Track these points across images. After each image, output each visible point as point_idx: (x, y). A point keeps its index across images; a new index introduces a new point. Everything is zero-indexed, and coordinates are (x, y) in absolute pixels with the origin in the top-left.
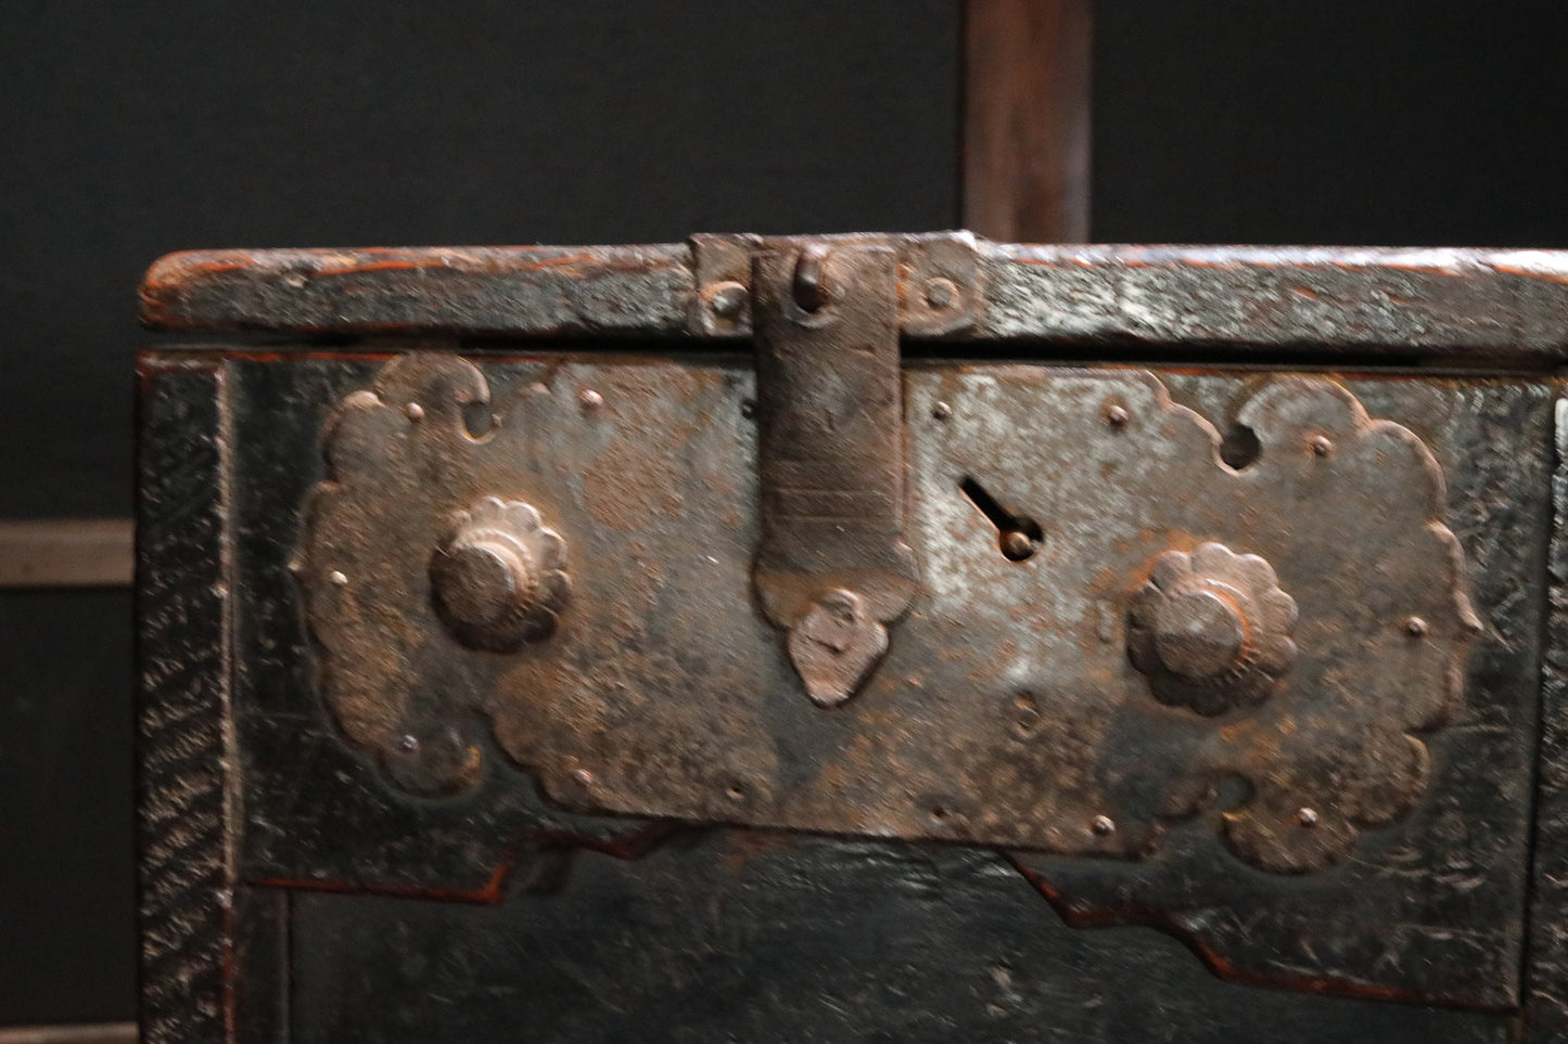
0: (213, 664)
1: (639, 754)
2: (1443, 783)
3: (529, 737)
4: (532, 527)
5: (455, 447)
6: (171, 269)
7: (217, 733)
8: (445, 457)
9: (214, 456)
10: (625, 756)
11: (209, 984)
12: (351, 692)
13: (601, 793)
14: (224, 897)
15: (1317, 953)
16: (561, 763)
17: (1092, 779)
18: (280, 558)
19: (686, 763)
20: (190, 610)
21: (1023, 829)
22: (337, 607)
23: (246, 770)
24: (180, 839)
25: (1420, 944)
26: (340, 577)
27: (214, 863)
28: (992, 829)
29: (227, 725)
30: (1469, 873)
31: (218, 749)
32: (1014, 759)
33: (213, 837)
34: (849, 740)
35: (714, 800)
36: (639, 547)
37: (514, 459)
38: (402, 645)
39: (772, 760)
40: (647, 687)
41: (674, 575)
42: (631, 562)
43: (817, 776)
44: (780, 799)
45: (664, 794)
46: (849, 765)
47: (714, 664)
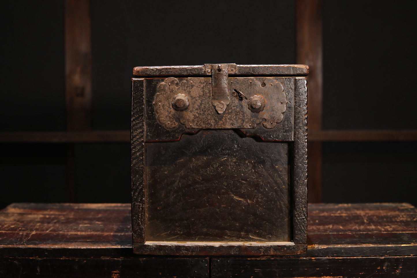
1: (198, 122)
2: (285, 118)
3: (184, 121)
4: (185, 97)
5: (174, 88)
6: (137, 69)
7: (143, 124)
9: (143, 90)
10: (196, 122)
11: (141, 155)
12: (161, 118)
13: (193, 127)
14: (144, 144)
15: (273, 137)
16: (188, 123)
17: (249, 120)
18: (152, 102)
19: (203, 122)
20: (139, 109)
21: (241, 126)
22: (159, 108)
23: (147, 128)
24: (138, 137)
25: (283, 135)
26: (160, 104)
27: (142, 140)
28: (238, 127)
29: (145, 123)
31: (143, 126)
32: (241, 119)
33: (142, 136)
34: (222, 118)
35: (207, 126)
36: (197, 98)
37: (182, 89)
38: (168, 111)
39: (214, 121)
40: (199, 114)
41: (202, 101)
42: (196, 100)
43: (219, 122)
44: (215, 125)
45: (201, 126)
46: (222, 121)
47: (207, 111)
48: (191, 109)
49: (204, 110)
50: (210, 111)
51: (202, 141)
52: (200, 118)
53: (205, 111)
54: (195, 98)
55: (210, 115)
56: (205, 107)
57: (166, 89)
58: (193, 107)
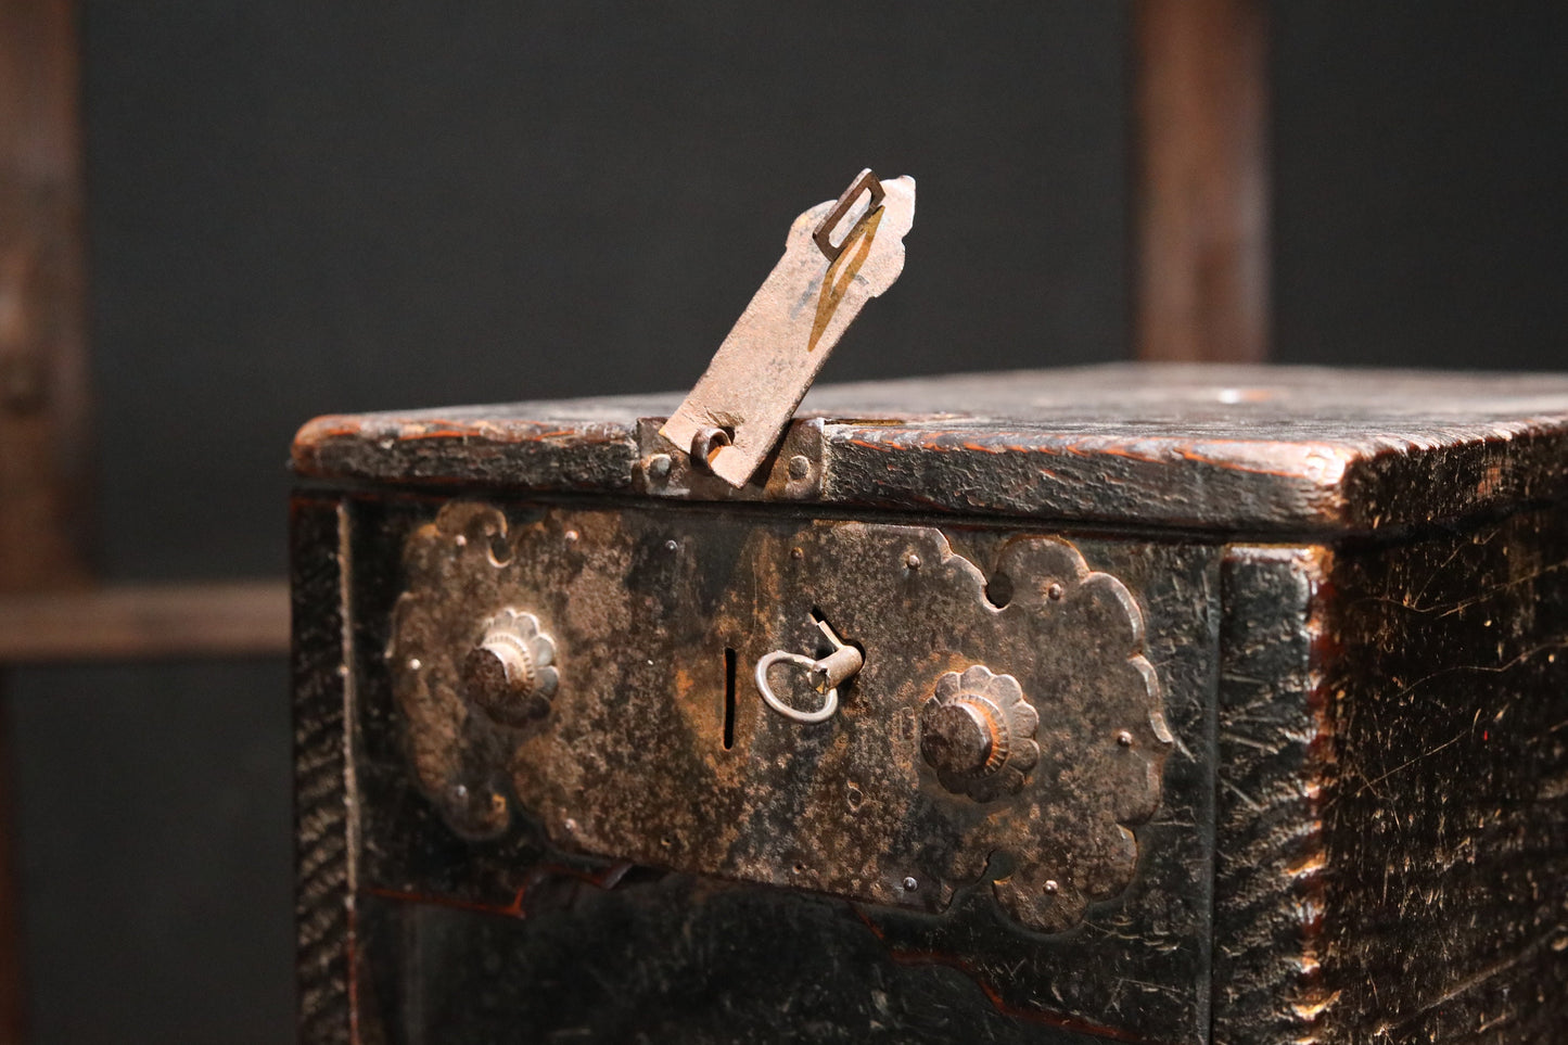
0: (338, 726)
1: (605, 809)
2: (1146, 863)
3: (534, 792)
4: (533, 632)
5: (485, 568)
6: (312, 431)
7: (341, 778)
8: (479, 576)
9: (335, 570)
10: (596, 810)
11: (340, 966)
12: (425, 751)
13: (581, 837)
14: (350, 902)
15: (1061, 995)
16: (556, 813)
17: (901, 846)
18: (381, 649)
19: (635, 819)
20: (322, 684)
21: (856, 883)
22: (414, 687)
23: (362, 806)
24: (321, 856)
25: (1136, 993)
26: (416, 664)
27: (341, 876)
28: (834, 883)
29: (349, 772)
30: (1170, 940)
31: (342, 789)
32: (849, 828)
33: (341, 856)
34: (740, 810)
35: (653, 847)
36: (601, 651)
37: (523, 580)
38: (455, 717)
39: (689, 819)
40: (609, 758)
41: (627, 674)
42: (597, 662)
43: (719, 833)
44: (695, 850)
45: (621, 840)
46: (739, 826)
47: (652, 744)
48: (567, 719)
49: (638, 733)
50: (671, 747)
51: (686, 930)
52: (614, 786)
53: (641, 745)
54: (588, 644)
55: (669, 772)
56: (642, 711)
57: (447, 569)
58: (581, 708)
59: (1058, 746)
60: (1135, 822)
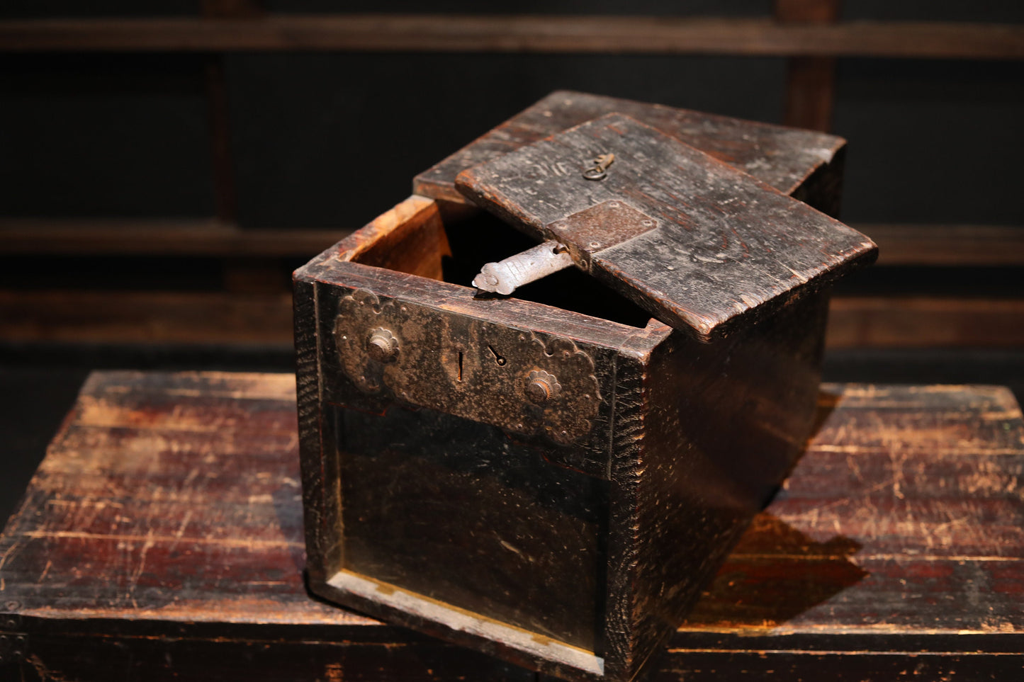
0: (315, 351)
1: (417, 391)
2: (593, 429)
3: (391, 383)
4: (390, 337)
5: (372, 313)
7: (316, 367)
8: (369, 315)
9: (313, 303)
10: (413, 391)
12: (348, 364)
13: (408, 398)
14: (319, 404)
15: (567, 460)
16: (399, 390)
17: (517, 416)
18: (331, 330)
19: (427, 395)
20: (308, 337)
21: (503, 424)
22: (344, 344)
23: (323, 377)
24: (308, 390)
25: (589, 463)
26: (345, 337)
27: (316, 397)
28: (495, 423)
29: (319, 366)
30: (599, 450)
31: (316, 371)
32: (500, 408)
33: (316, 391)
34: (464, 398)
35: (434, 405)
36: (415, 345)
37: (386, 319)
38: (360, 356)
39: (447, 398)
40: (418, 377)
41: (424, 353)
42: (413, 348)
43: (457, 404)
44: (448, 407)
45: (422, 401)
46: (464, 403)
47: (433, 375)
48: (402, 363)
49: (428, 371)
50: (440, 377)
51: (439, 419)
52: (420, 385)
53: (430, 375)
54: (410, 342)
55: (439, 384)
56: (430, 365)
57: (356, 311)
58: (408, 361)
59: (567, 396)
60: (591, 418)
